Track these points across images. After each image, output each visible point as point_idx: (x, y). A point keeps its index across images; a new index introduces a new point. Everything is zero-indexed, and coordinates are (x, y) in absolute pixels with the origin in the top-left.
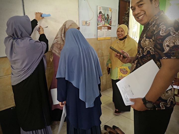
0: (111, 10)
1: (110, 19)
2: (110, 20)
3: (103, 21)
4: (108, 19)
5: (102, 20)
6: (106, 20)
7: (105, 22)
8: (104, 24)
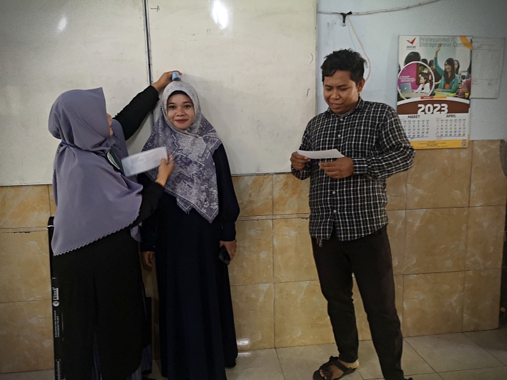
0: (469, 44)
4: (453, 77)
6: (442, 82)
8: (433, 94)
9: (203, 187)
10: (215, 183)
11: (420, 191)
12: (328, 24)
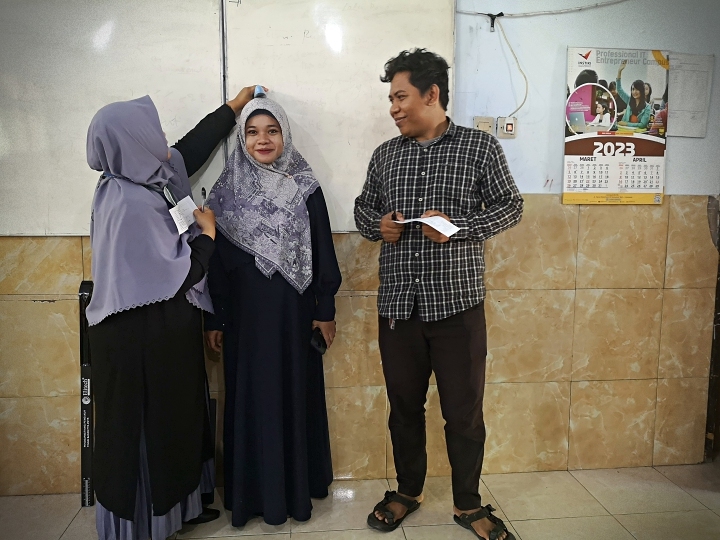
0: (664, 62)
1: (660, 103)
2: (657, 107)
3: (608, 115)
4: (642, 106)
5: (600, 108)
6: (627, 112)
7: (620, 118)
8: (614, 129)
9: (292, 244)
10: (309, 239)
11: (596, 264)
12: (471, 28)
